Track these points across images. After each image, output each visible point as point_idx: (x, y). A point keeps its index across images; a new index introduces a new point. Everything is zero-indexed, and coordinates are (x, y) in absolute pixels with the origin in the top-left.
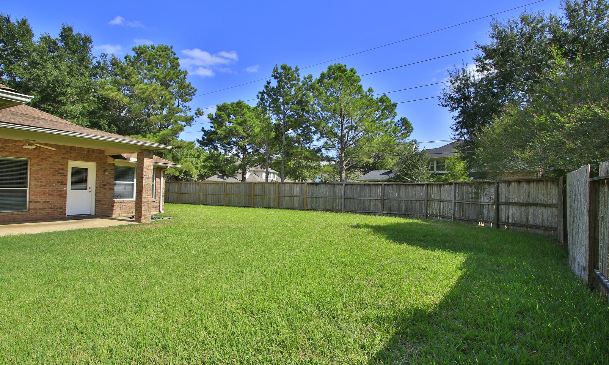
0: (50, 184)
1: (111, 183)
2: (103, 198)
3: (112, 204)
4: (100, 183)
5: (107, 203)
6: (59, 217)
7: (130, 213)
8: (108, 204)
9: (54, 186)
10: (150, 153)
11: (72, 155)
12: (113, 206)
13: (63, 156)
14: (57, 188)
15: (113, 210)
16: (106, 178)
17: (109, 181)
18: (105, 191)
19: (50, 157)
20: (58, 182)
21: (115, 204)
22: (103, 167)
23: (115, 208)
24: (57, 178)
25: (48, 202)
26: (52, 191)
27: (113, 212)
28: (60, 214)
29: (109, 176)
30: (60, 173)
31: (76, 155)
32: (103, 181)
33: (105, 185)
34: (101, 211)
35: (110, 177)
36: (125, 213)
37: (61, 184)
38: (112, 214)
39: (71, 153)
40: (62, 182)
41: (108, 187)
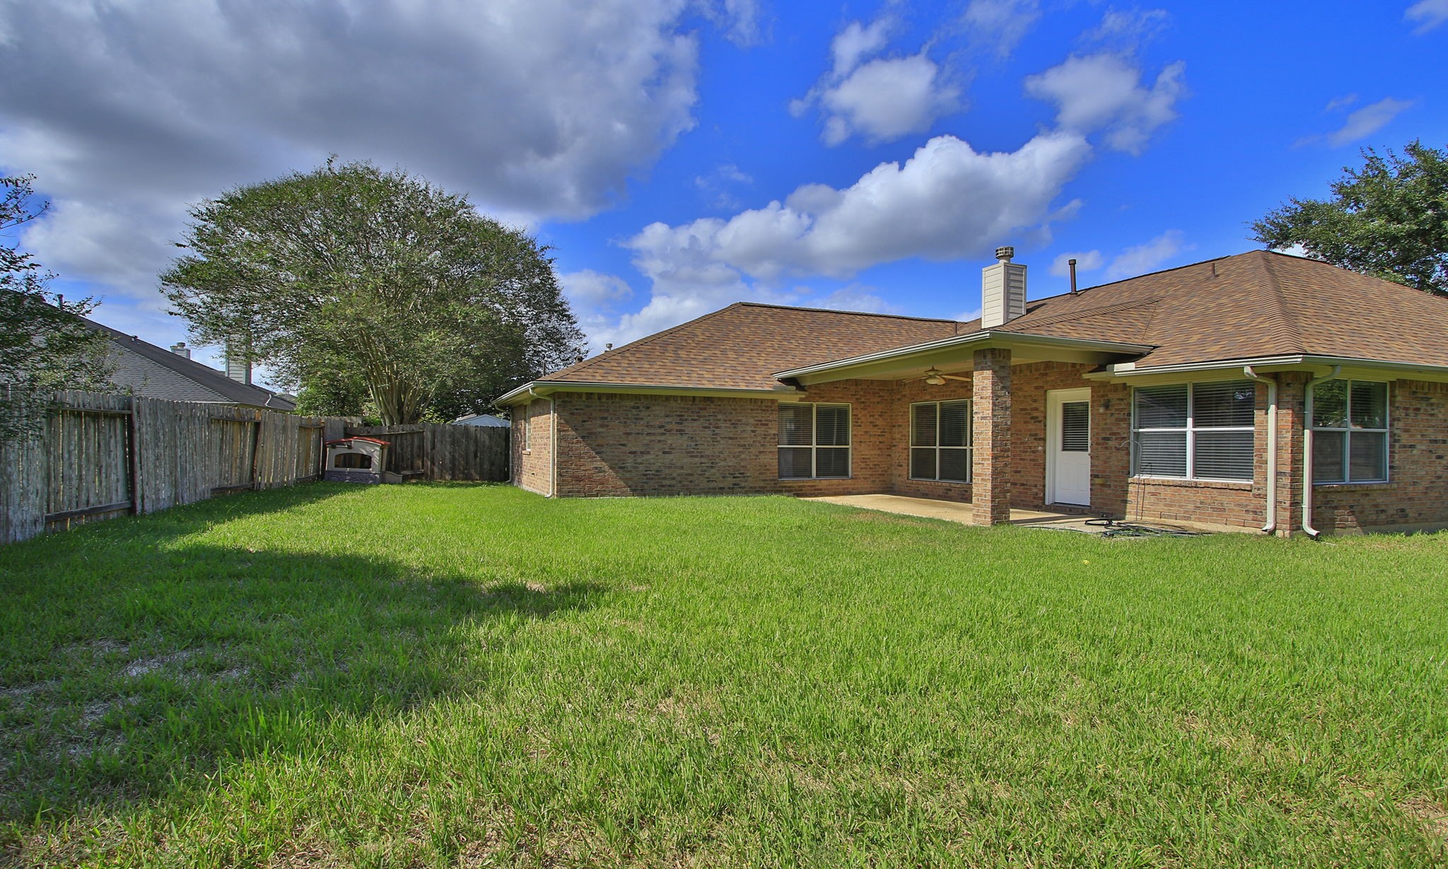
0: (1020, 439)
1: (1119, 433)
2: (1104, 471)
3: (1123, 487)
4: (1098, 434)
5: (1112, 484)
6: (1032, 502)
7: (1170, 517)
8: (1115, 486)
9: (1026, 443)
10: (985, 357)
11: (1048, 379)
12: (1126, 492)
13: (1035, 385)
14: (1030, 447)
15: (1125, 502)
16: (1108, 421)
17: (1115, 429)
18: (1107, 453)
19: (1020, 389)
20: (1031, 435)
21: (1131, 488)
22: (1103, 396)
23: (1130, 497)
24: (1030, 427)
25: (1019, 472)
26: (1024, 452)
27: (1125, 506)
28: (1034, 498)
29: (1116, 416)
30: (1032, 418)
31: (1053, 378)
32: (1103, 429)
33: (1108, 439)
34: (1101, 501)
35: (1117, 419)
36: (1154, 516)
37: (1035, 439)
38: (1125, 513)
39: (1046, 374)
40: (1036, 435)
41: (1111, 443)
